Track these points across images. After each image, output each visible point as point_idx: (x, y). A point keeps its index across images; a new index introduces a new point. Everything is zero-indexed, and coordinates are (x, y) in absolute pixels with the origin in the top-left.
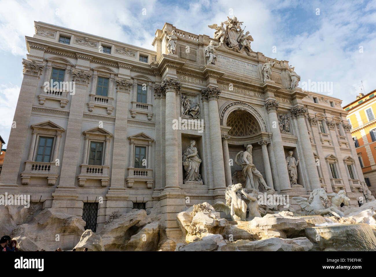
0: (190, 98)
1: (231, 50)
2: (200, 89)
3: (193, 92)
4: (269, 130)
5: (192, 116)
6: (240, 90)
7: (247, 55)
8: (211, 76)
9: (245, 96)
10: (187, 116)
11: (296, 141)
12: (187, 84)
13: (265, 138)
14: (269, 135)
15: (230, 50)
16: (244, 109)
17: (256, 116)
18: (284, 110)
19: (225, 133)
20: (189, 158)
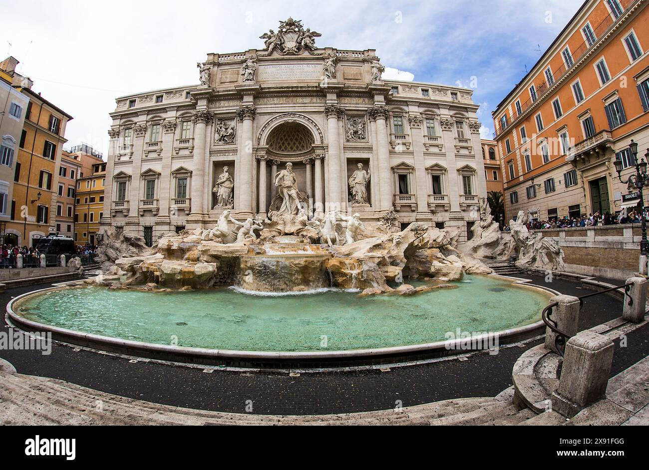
0: (229, 123)
1: (285, 55)
2: (235, 111)
3: (230, 115)
4: (325, 142)
5: (227, 141)
6: (290, 99)
7: (309, 54)
8: (245, 95)
9: (295, 105)
10: (221, 143)
11: (370, 149)
12: (221, 109)
13: (318, 152)
14: (323, 147)
15: (283, 55)
16: (293, 121)
17: (310, 127)
18: (359, 113)
19: (262, 152)
20: (218, 184)
